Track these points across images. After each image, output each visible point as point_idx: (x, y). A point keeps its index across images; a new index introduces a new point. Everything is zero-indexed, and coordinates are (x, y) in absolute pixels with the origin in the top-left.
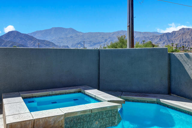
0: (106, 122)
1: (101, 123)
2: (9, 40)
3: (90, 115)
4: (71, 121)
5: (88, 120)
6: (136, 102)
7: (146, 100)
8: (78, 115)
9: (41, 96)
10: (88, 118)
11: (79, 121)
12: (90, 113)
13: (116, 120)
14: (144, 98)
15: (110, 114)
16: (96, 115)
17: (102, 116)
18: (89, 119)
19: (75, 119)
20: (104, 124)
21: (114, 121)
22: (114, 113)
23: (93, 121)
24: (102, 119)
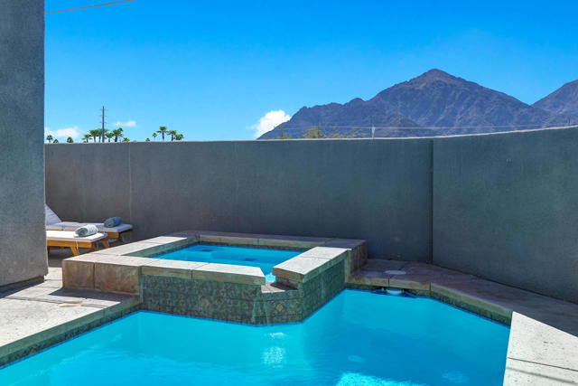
0: (228, 307)
1: (215, 306)
2: (564, 110)
3: (191, 283)
4: (156, 283)
5: (187, 291)
6: (463, 309)
7: (489, 310)
8: (165, 274)
9: (238, 246)
10: (187, 288)
11: (169, 288)
12: (189, 278)
13: (253, 311)
14: (481, 300)
15: (238, 292)
16: (203, 285)
17: (218, 293)
18: (190, 289)
19: (162, 282)
20: (224, 311)
21: (247, 313)
22: (247, 292)
23: (197, 296)
24: (219, 299)
